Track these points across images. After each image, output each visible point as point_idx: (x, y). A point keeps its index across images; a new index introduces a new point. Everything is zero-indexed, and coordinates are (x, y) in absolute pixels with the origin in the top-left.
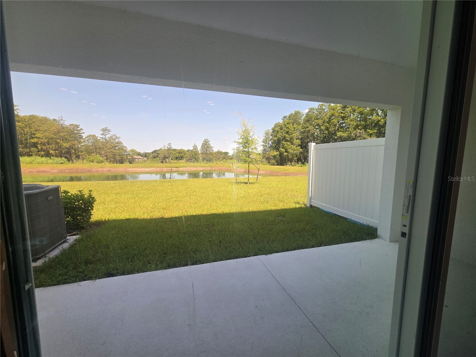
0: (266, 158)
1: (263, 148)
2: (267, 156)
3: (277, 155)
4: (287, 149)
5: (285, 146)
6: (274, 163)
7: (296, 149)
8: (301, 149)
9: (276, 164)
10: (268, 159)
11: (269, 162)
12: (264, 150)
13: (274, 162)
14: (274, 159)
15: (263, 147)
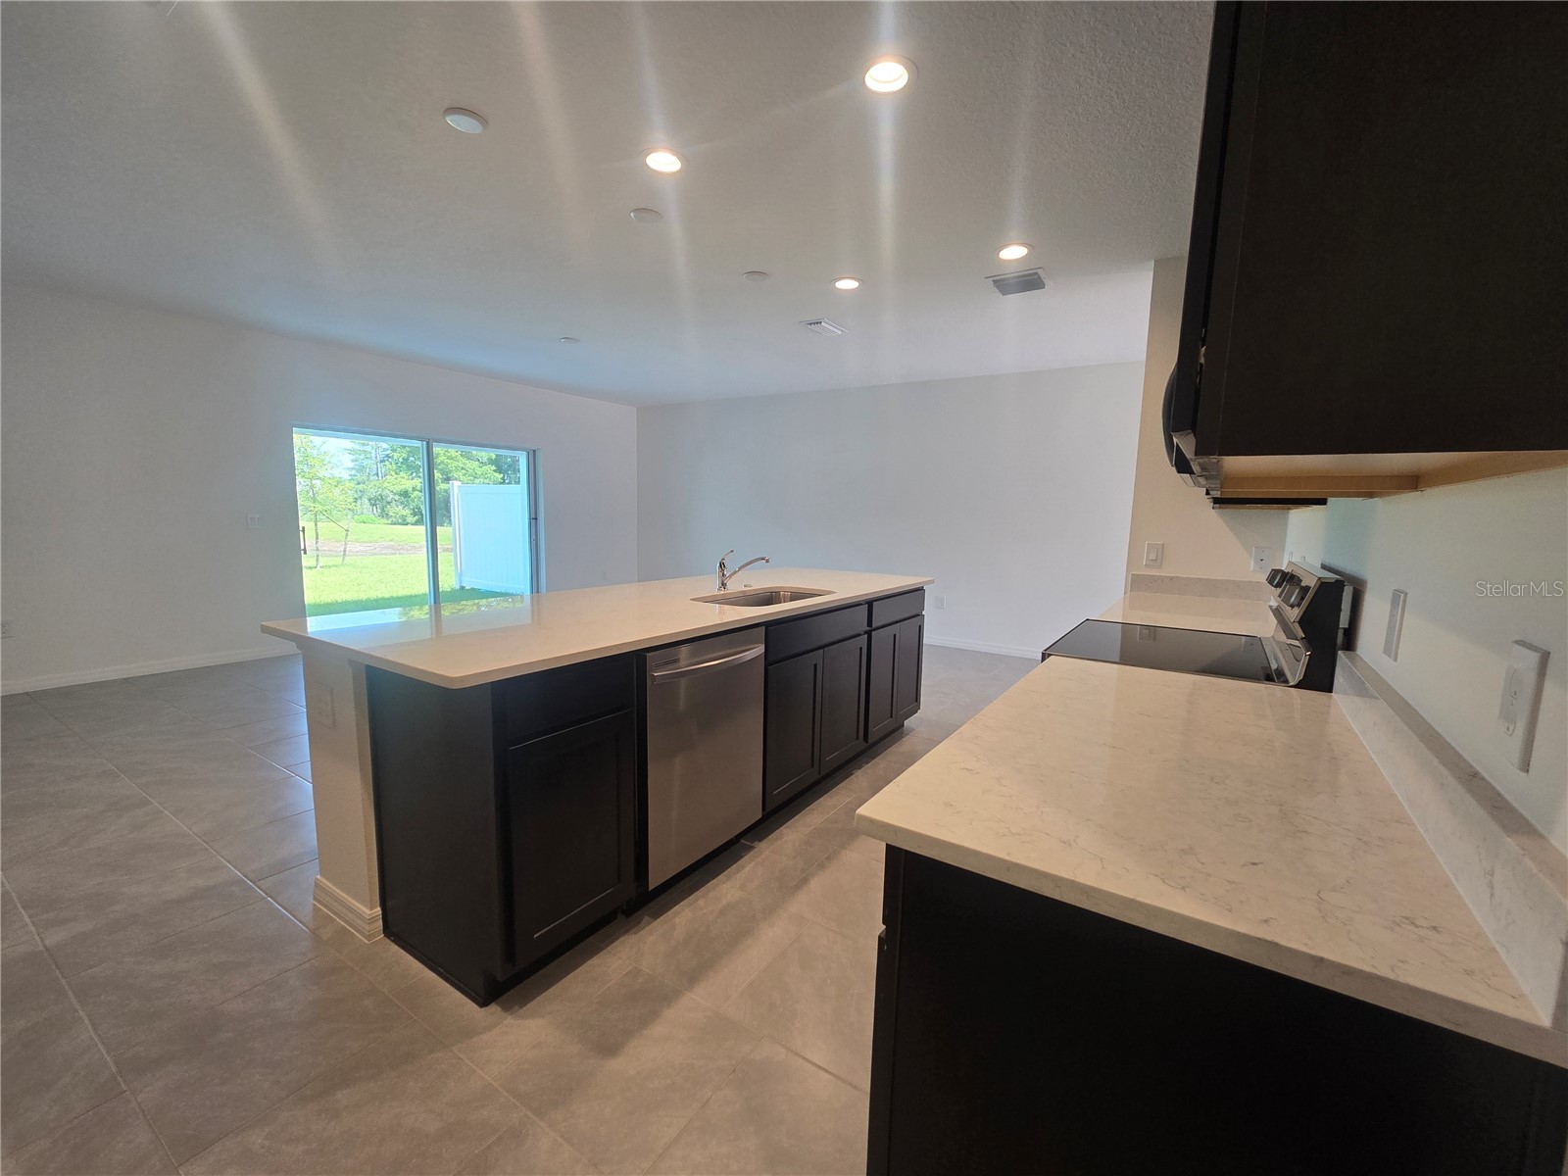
0: (370, 500)
1: (353, 461)
2: (372, 492)
3: (414, 489)
4: (451, 472)
5: (442, 462)
6: (403, 517)
7: (479, 471)
8: (497, 474)
9: (411, 519)
10: (379, 503)
11: (384, 514)
12: (361, 469)
13: (407, 512)
14: (402, 503)
15: (353, 457)
